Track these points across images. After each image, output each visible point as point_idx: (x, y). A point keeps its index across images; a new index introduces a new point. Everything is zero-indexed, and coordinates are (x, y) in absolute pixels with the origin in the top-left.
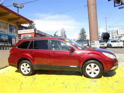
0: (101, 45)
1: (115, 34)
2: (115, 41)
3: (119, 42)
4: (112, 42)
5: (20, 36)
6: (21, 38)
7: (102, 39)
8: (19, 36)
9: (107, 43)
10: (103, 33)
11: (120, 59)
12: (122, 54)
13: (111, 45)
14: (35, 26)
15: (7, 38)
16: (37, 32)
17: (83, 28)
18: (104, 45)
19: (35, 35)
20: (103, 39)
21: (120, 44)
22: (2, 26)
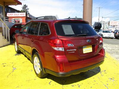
1: (106, 25)
2: (106, 32)
3: (110, 33)
4: (103, 32)
5: (8, 19)
6: (8, 21)
8: (6, 18)
9: (99, 33)
10: (96, 23)
11: (113, 50)
12: (114, 45)
13: (102, 35)
14: (28, 10)
16: (28, 16)
17: (76, 17)
19: (26, 19)
20: (95, 29)
21: (111, 35)
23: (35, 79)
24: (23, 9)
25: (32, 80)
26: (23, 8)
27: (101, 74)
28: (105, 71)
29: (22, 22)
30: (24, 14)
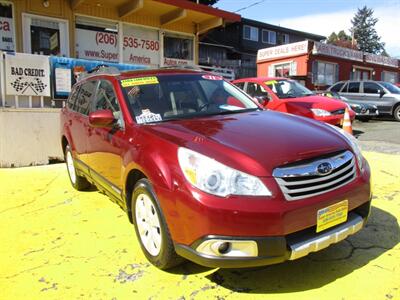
16: (314, 52)
19: (308, 63)
22: (139, 41)
26: (356, 22)
29: (296, 73)
30: (303, 47)
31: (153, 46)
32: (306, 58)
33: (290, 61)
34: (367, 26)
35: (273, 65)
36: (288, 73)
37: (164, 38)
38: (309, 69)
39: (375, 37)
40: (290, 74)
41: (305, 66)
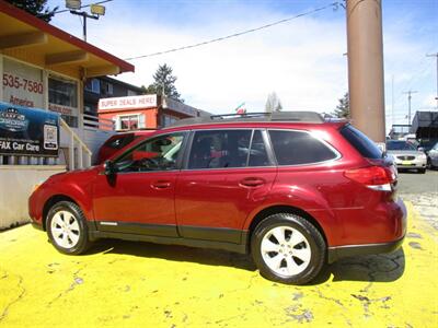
0: (402, 158)
7: (414, 136)
9: (430, 152)
15: (22, 123)
16: (165, 106)
18: (413, 158)
19: (157, 116)
20: (417, 138)
22: (21, 81)
23: (125, 317)
24: (157, 80)
25: (116, 317)
26: (158, 78)
27: (366, 310)
28: (388, 298)
29: (144, 126)
30: (151, 100)
31: (37, 88)
32: (155, 111)
33: (138, 114)
34: (168, 82)
35: (118, 115)
36: (135, 126)
37: (49, 79)
38: (158, 122)
39: (176, 94)
40: (139, 127)
41: (154, 119)
